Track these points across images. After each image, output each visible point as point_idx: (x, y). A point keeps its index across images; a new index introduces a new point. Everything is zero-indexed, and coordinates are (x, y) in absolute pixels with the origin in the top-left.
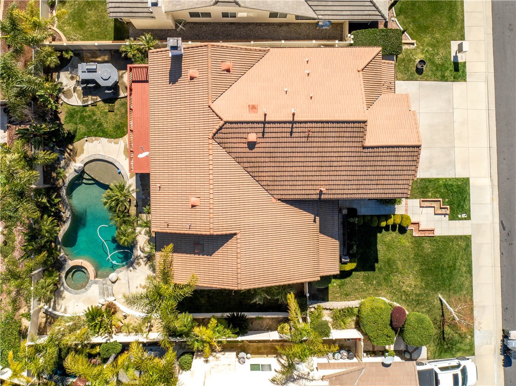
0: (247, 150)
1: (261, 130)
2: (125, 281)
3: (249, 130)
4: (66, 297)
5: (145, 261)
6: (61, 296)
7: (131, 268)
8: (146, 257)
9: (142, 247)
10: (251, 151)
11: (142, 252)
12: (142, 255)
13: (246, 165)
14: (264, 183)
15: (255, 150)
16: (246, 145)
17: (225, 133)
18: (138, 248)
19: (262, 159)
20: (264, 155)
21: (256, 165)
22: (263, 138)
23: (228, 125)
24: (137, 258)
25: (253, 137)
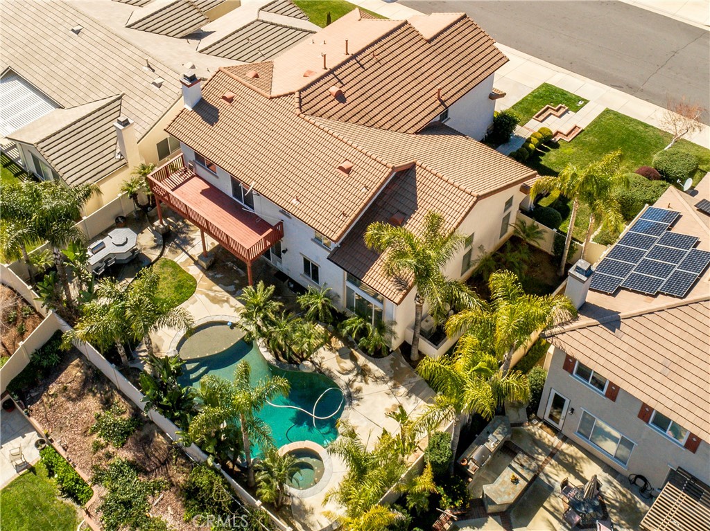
0: (342, 105)
1: (335, 80)
2: (366, 423)
3: (325, 87)
4: (313, 506)
5: (362, 380)
6: (306, 512)
7: (355, 402)
8: (357, 375)
9: (340, 370)
10: (346, 104)
11: (347, 374)
12: (351, 376)
13: (355, 119)
14: (387, 126)
15: (349, 100)
16: (336, 102)
17: (308, 103)
18: (339, 375)
19: (363, 105)
20: (360, 100)
21: (363, 113)
22: (344, 85)
23: (304, 94)
24: (349, 385)
25: (334, 90)
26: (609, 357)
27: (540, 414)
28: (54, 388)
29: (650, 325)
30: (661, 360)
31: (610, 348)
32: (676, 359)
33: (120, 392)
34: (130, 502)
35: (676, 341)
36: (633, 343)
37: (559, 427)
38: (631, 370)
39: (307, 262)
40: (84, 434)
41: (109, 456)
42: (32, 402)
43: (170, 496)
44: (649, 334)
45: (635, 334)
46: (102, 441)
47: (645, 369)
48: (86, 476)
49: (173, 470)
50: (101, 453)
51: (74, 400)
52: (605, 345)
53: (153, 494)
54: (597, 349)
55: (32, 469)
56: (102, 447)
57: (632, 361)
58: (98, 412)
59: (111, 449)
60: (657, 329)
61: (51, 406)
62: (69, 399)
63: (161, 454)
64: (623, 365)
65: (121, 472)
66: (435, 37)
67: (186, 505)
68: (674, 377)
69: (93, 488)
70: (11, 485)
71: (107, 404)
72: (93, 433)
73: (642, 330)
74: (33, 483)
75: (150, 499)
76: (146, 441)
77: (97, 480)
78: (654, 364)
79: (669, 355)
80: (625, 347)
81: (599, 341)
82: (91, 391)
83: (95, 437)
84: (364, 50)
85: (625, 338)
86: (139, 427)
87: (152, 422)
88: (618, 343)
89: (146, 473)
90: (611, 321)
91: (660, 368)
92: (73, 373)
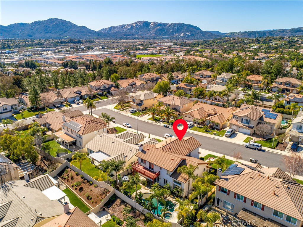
3: (167, 147)
7: (177, 206)
9: (173, 200)
10: (171, 150)
12: (175, 201)
13: (173, 152)
16: (169, 149)
19: (174, 150)
21: (175, 152)
22: (171, 147)
23: (163, 148)
24: (175, 203)
25: (169, 147)
26: (227, 185)
27: (215, 205)
28: (114, 204)
29: (234, 179)
30: (237, 185)
31: (227, 184)
32: (239, 184)
33: (128, 204)
34: (132, 223)
35: (239, 181)
36: (231, 182)
37: (219, 207)
38: (231, 187)
39: (165, 180)
40: (121, 212)
41: (127, 216)
42: (109, 207)
43: (141, 221)
44: (234, 181)
45: (231, 181)
46: (125, 213)
47: (234, 187)
48: (122, 220)
49: (141, 217)
50: (125, 215)
51: (119, 206)
52: (226, 183)
53: (137, 222)
54: (224, 184)
55: (110, 220)
56: (125, 214)
57: (231, 185)
58: (124, 208)
59: (127, 214)
60: (235, 180)
61: (114, 208)
62: (118, 206)
63: (138, 214)
64: (230, 186)
65: (130, 218)
66: (187, 140)
67: (144, 223)
68: (239, 187)
69: (124, 222)
70: (106, 223)
71: (126, 206)
72: (123, 212)
73: (233, 180)
74: (110, 222)
75: (136, 223)
76: (134, 212)
77: (124, 221)
78: (235, 186)
79: (238, 184)
80: (230, 183)
81: (225, 183)
82: (122, 204)
83: (124, 212)
84: (173, 141)
85: (229, 182)
86: (133, 210)
87: (136, 209)
88: (228, 183)
89: (135, 218)
90: (227, 179)
91: (237, 186)
92: (118, 201)
